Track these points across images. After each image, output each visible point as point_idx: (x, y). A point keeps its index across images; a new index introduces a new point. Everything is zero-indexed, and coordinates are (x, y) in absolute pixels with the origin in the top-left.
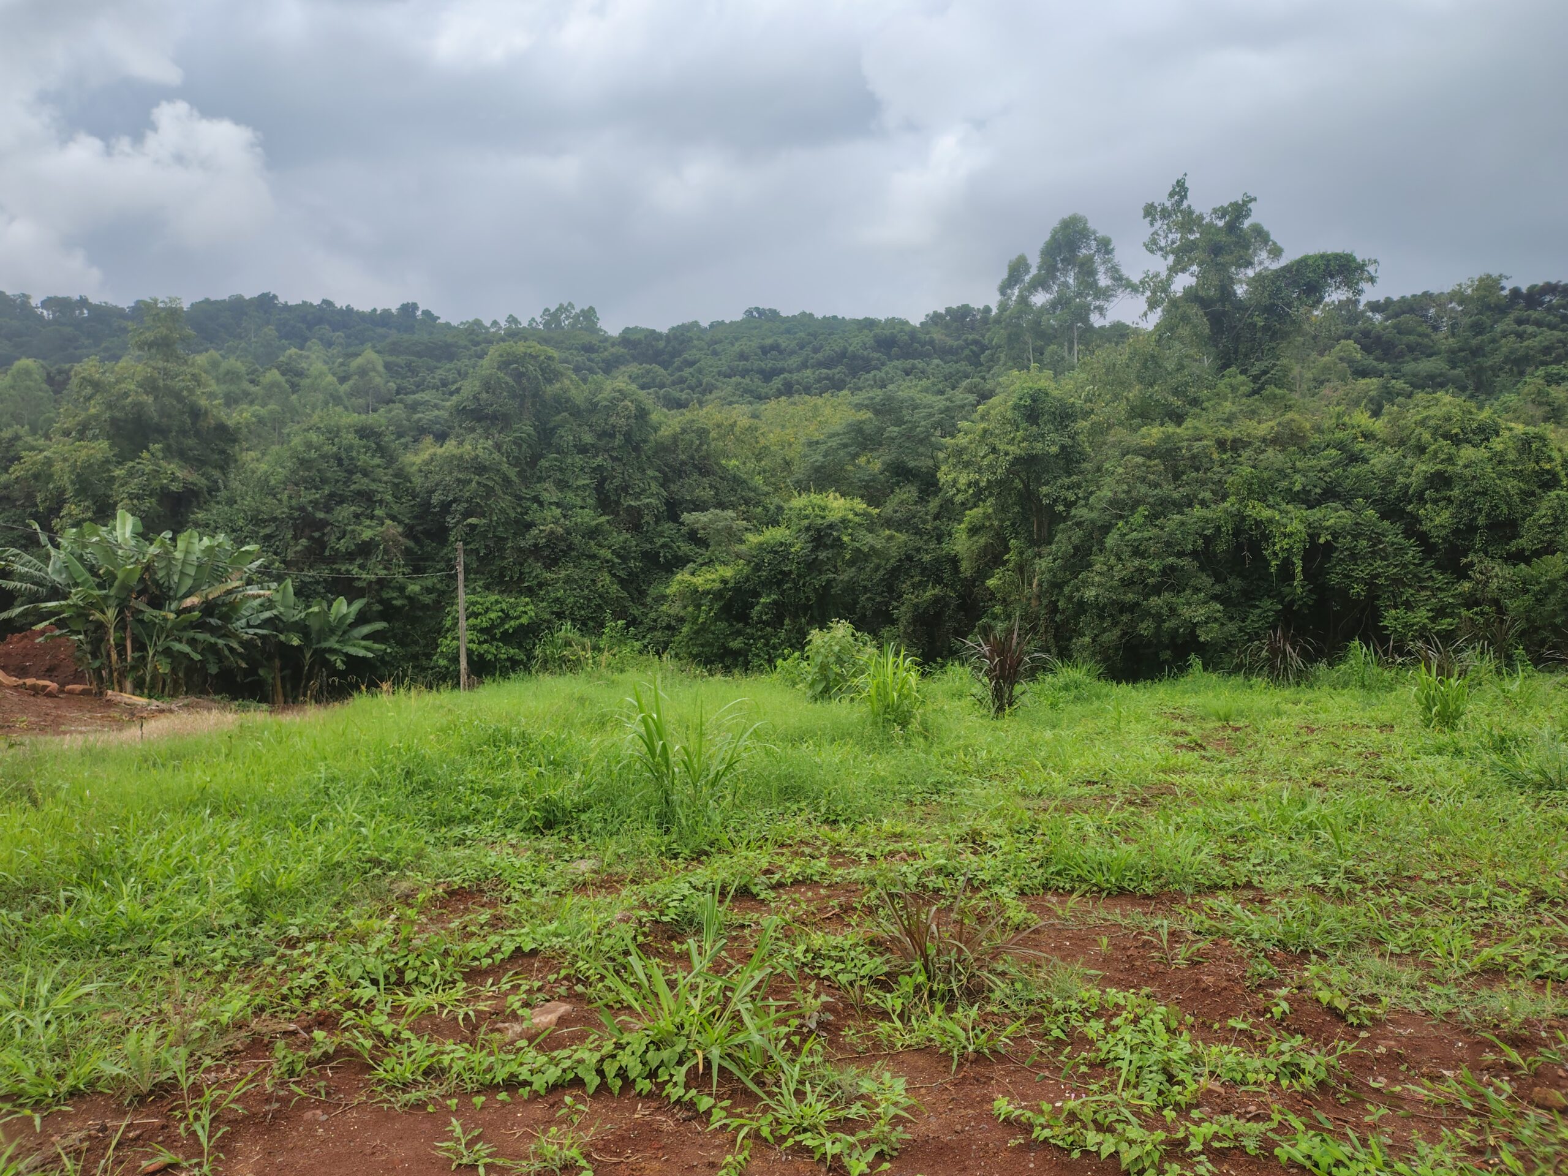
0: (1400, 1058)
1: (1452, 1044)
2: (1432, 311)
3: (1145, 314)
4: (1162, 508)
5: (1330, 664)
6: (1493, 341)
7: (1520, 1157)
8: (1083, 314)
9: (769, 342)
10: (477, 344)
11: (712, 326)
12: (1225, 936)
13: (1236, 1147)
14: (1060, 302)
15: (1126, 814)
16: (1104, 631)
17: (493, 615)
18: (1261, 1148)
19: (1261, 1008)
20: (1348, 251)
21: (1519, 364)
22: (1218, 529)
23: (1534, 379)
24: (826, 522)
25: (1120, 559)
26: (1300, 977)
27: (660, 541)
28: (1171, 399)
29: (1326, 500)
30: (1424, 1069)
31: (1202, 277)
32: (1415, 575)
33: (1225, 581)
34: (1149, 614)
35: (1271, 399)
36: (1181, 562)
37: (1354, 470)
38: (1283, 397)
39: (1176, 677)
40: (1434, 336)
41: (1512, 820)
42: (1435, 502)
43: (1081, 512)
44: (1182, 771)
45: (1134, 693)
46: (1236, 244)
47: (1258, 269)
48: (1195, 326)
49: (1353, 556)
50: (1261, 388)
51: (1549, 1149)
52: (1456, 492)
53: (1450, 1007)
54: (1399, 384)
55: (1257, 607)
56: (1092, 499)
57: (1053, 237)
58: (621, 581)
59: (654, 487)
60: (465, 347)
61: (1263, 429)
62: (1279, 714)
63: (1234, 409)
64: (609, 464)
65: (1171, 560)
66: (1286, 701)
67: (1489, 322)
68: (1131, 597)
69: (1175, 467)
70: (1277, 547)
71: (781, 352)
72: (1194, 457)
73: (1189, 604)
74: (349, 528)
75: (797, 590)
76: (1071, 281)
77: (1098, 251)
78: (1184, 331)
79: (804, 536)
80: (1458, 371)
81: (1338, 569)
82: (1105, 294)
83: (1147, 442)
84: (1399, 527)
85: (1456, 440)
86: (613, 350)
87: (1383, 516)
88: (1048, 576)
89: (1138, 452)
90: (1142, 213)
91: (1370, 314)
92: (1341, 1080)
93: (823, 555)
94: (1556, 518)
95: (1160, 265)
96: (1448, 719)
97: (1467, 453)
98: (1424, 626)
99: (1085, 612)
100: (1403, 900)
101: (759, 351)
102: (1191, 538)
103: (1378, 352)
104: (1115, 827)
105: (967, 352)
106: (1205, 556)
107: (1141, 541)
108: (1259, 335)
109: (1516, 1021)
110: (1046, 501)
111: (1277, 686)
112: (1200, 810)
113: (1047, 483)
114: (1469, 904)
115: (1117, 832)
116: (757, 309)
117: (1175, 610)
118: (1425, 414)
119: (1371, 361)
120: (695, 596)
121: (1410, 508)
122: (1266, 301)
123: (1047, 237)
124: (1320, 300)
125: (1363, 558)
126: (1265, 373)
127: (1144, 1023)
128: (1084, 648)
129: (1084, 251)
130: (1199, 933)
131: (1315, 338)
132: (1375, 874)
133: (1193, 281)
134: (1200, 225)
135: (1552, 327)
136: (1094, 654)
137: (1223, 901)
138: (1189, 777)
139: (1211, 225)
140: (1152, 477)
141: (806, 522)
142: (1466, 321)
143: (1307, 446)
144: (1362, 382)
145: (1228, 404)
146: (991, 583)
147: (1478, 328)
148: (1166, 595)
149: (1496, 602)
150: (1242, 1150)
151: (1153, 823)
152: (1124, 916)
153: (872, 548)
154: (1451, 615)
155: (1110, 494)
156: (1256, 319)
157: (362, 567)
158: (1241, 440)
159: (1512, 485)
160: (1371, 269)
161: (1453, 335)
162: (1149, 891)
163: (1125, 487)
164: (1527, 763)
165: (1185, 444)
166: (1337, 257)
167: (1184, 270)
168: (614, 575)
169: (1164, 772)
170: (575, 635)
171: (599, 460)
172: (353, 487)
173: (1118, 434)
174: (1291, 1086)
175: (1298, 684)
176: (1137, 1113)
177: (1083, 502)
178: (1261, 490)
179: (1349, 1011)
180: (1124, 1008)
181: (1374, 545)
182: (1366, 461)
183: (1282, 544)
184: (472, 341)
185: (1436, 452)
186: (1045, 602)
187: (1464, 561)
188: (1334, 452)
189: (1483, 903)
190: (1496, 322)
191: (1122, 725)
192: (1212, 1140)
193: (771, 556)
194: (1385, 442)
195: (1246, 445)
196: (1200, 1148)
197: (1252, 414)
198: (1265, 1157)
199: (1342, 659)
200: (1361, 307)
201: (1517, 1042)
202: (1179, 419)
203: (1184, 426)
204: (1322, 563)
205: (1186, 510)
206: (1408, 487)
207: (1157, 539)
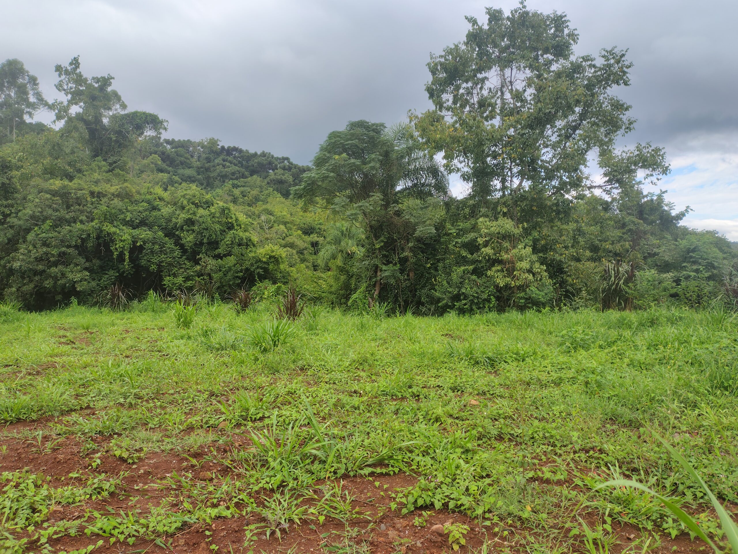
0: (149, 473)
1: (171, 462)
2: (191, 149)
3: (54, 122)
4: (60, 222)
5: (139, 301)
6: (214, 166)
7: (192, 503)
8: (20, 114)
12: (73, 433)
13: (65, 535)
14: (6, 104)
15: (27, 380)
16: (24, 285)
18: (78, 531)
19: (87, 465)
20: (155, 114)
21: (224, 178)
22: (89, 235)
23: (228, 184)
25: (35, 247)
26: (107, 447)
28: (67, 167)
29: (141, 226)
30: (159, 476)
31: (85, 109)
32: (178, 262)
33: (91, 261)
34: (51, 276)
35: (118, 175)
36: (69, 251)
37: (154, 213)
38: (123, 175)
39: (63, 309)
40: (191, 160)
41: (206, 364)
42: (188, 231)
43: (12, 220)
44: (60, 355)
45: (39, 317)
46: (104, 97)
47: (115, 112)
48: (81, 133)
49: (152, 252)
50: (113, 170)
51: (204, 497)
52: (196, 228)
53: (172, 447)
54: (176, 178)
55: (107, 274)
56: (20, 214)
61: (113, 189)
62: (113, 325)
63: (99, 177)
65: (64, 249)
66: (118, 319)
67: (212, 158)
68: (40, 267)
69: (68, 202)
70: (117, 246)
72: (77, 198)
73: (72, 272)
76: (13, 94)
77: (29, 82)
78: (76, 135)
80: (200, 177)
81: (145, 258)
82: (33, 106)
83: (53, 187)
84: (172, 241)
85: (197, 206)
87: (166, 236)
89: (47, 192)
90: (54, 69)
91: (165, 144)
92: (121, 489)
94: (232, 242)
95: (64, 98)
96: (187, 324)
97: (201, 211)
98: (181, 285)
99: (13, 274)
100: (159, 403)
102: (74, 239)
103: (168, 162)
104: (19, 388)
106: (81, 248)
107: (47, 238)
108: (113, 144)
109: (196, 447)
111: (114, 312)
112: (67, 374)
114: (185, 401)
115: (20, 390)
117: (65, 274)
118: (185, 192)
119: (164, 166)
121: (177, 233)
122: (117, 128)
124: (142, 133)
125: (157, 253)
126: (115, 162)
127: (22, 486)
128: (12, 294)
129: (21, 80)
130: (59, 434)
131: (140, 150)
132: (147, 394)
133: (81, 110)
134: (85, 84)
135: (235, 165)
136: (17, 297)
137: (74, 417)
138: (64, 358)
139: (91, 85)
140: (55, 206)
142: (204, 156)
143: (133, 200)
144: (161, 175)
145: (96, 174)
147: (208, 160)
148: (60, 267)
149: (209, 275)
150: (68, 535)
151: (41, 383)
152: (18, 433)
154: (192, 280)
155: (31, 212)
156: (112, 136)
158: (102, 193)
159: (217, 227)
160: (165, 124)
161: (199, 161)
162: (34, 418)
163: (40, 209)
164: (214, 340)
165: (74, 191)
166: (151, 115)
167: (76, 104)
169: (51, 357)
173: (37, 181)
174: (97, 497)
175: (124, 311)
176: (13, 532)
177: (15, 215)
178: (111, 218)
179: (129, 457)
180: (11, 481)
181: (161, 248)
182: (159, 210)
183: (120, 245)
185: (189, 210)
187: (198, 257)
188: (145, 204)
189: (191, 400)
190: (215, 159)
191: (30, 334)
192: (53, 535)
194: (168, 203)
195: (105, 196)
196: (46, 540)
197: (108, 181)
198: (80, 535)
199: (145, 299)
200: (162, 141)
201: (197, 455)
202: (71, 178)
203: (73, 182)
204: (138, 255)
205: (72, 224)
206: (176, 223)
207: (56, 238)
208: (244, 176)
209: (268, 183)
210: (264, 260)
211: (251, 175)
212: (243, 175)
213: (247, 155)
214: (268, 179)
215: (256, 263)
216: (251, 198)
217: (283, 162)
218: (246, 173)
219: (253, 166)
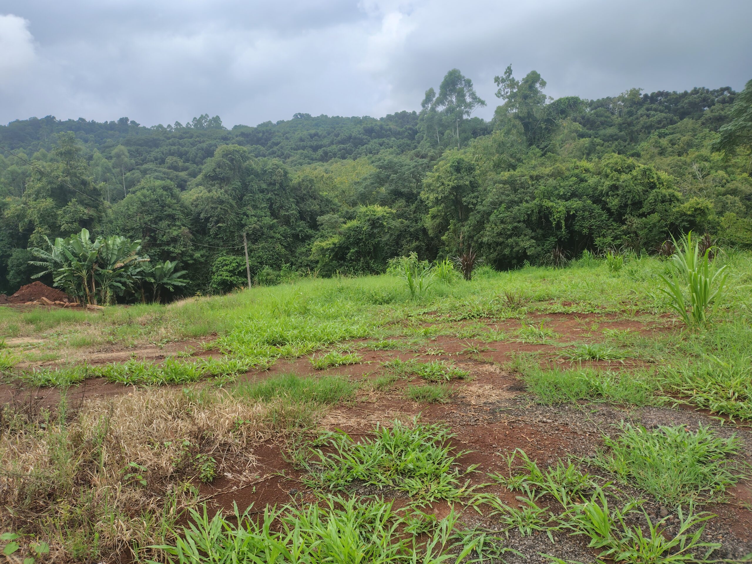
2: (611, 106)
4: (512, 204)
5: (576, 260)
6: (637, 119)
8: (460, 115)
9: (313, 132)
10: (169, 138)
11: (278, 123)
14: (450, 110)
16: (491, 253)
17: (234, 265)
21: (648, 129)
22: (533, 211)
23: (654, 136)
24: (376, 217)
25: (496, 225)
27: (298, 229)
28: (510, 159)
29: (572, 198)
31: (520, 109)
32: (606, 224)
33: (535, 231)
34: (508, 245)
35: (549, 158)
36: (519, 225)
37: (583, 185)
38: (554, 157)
39: (519, 269)
40: (612, 117)
42: (613, 196)
43: (479, 207)
48: (518, 129)
49: (583, 218)
50: (545, 154)
52: (620, 192)
54: (598, 140)
55: (548, 240)
56: (484, 202)
57: (445, 80)
58: (285, 247)
59: (294, 206)
60: (163, 140)
61: (547, 170)
63: (536, 163)
64: (274, 197)
65: (516, 224)
67: (635, 110)
68: (501, 239)
69: (515, 187)
70: (555, 217)
71: (319, 137)
72: (522, 183)
73: (523, 241)
74: (167, 231)
75: (365, 245)
76: (454, 100)
77: (465, 85)
79: (367, 224)
80: (622, 133)
81: (578, 224)
82: (470, 106)
83: (504, 178)
84: (600, 206)
85: (619, 172)
86: (237, 139)
87: (594, 203)
88: (467, 234)
89: (500, 182)
90: (494, 81)
91: (584, 108)
93: (376, 231)
94: (655, 200)
95: (503, 103)
96: (617, 269)
97: (624, 177)
98: (610, 243)
99: (483, 247)
101: (309, 137)
102: (523, 215)
103: (588, 126)
105: (406, 134)
106: (528, 222)
107: (504, 217)
108: (543, 131)
110: (465, 204)
111: (557, 269)
113: (465, 196)
116: (300, 114)
117: (518, 243)
118: (608, 162)
119: (585, 130)
120: (323, 251)
121: (603, 199)
122: (546, 117)
123: (442, 80)
125: (587, 219)
126: (546, 147)
129: (459, 86)
133: (517, 111)
134: (518, 86)
135: (661, 111)
139: (522, 86)
140: (506, 192)
141: (368, 218)
142: (626, 110)
143: (564, 177)
144: (582, 140)
145: (533, 161)
146: (444, 238)
147: (630, 114)
148: (514, 238)
149: (635, 233)
153: (395, 226)
154: (620, 238)
155: (491, 200)
156: (542, 125)
157: (174, 247)
158: (539, 175)
159: (640, 188)
161: (620, 116)
163: (497, 197)
165: (518, 178)
168: (282, 245)
170: (270, 271)
171: (269, 196)
172: (165, 213)
173: (492, 175)
175: (565, 268)
177: (480, 203)
178: (548, 195)
181: (591, 214)
182: (586, 181)
183: (556, 215)
184: (165, 137)
185: (612, 177)
186: (466, 244)
187: (624, 218)
188: (574, 179)
190: (638, 110)
193: (353, 232)
194: (593, 173)
195: (542, 177)
197: (542, 165)
199: (581, 257)
202: (514, 168)
203: (517, 171)
204: (572, 222)
205: (520, 204)
206: (602, 191)
207: (510, 216)
208: (672, 122)
209: (703, 124)
210: (689, 213)
211: (681, 119)
212: (671, 120)
213: (674, 97)
214: (703, 119)
215: (680, 217)
216: (682, 145)
217: (722, 94)
218: (675, 118)
219: (683, 107)
